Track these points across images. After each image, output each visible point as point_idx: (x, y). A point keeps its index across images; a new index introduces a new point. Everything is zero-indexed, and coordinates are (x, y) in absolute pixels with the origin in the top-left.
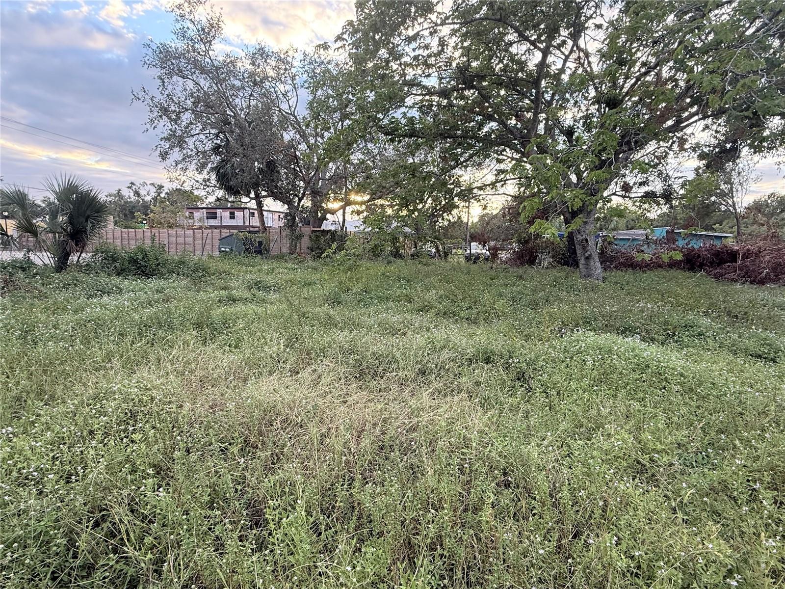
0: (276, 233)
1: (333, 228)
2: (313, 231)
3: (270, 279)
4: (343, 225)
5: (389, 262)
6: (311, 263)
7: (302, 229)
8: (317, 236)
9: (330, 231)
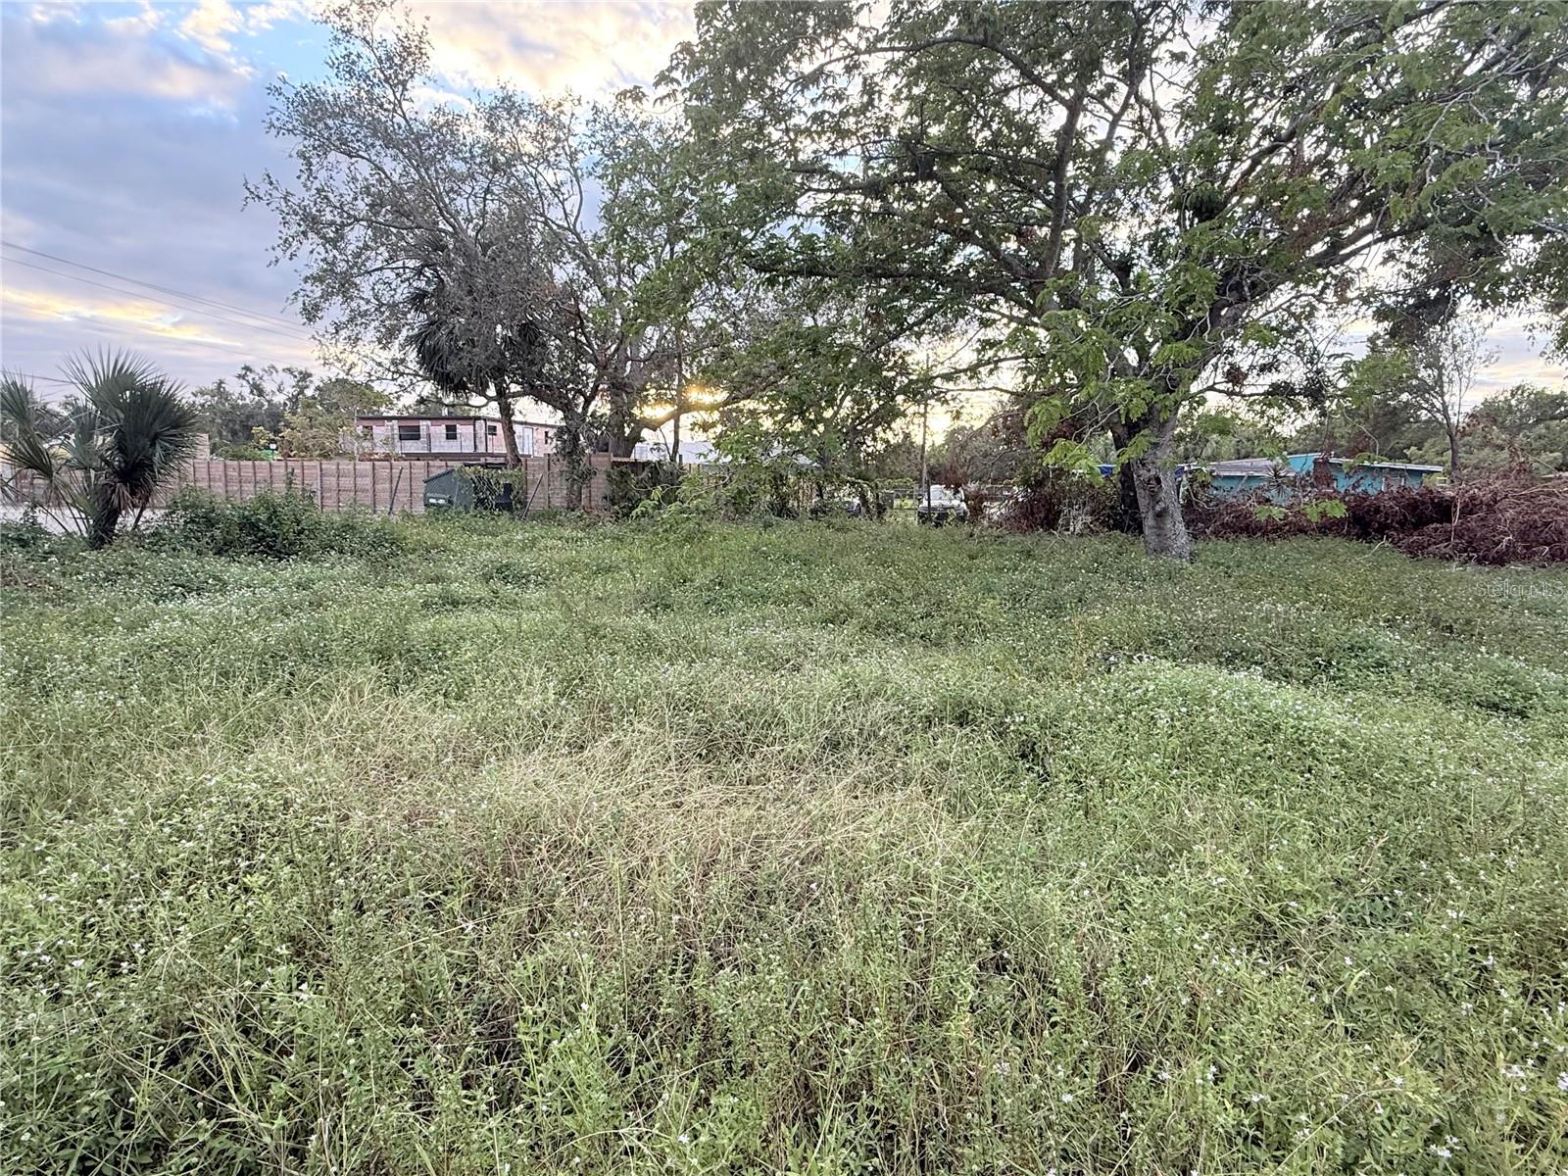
0: (541, 467)
1: (654, 457)
2: (615, 464)
3: (528, 561)
4: (675, 451)
5: (767, 526)
6: (610, 528)
7: (593, 459)
8: (622, 474)
9: (648, 463)
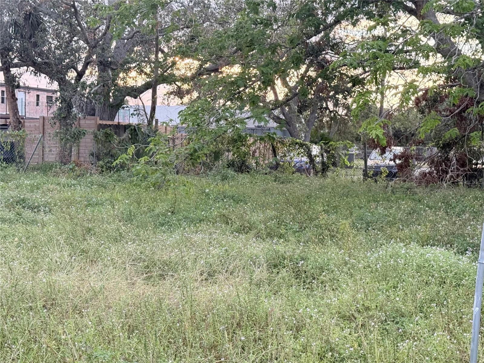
0: (36, 128)
1: (134, 121)
2: (101, 127)
4: (152, 116)
7: (82, 122)
8: (107, 135)
9: (129, 126)
